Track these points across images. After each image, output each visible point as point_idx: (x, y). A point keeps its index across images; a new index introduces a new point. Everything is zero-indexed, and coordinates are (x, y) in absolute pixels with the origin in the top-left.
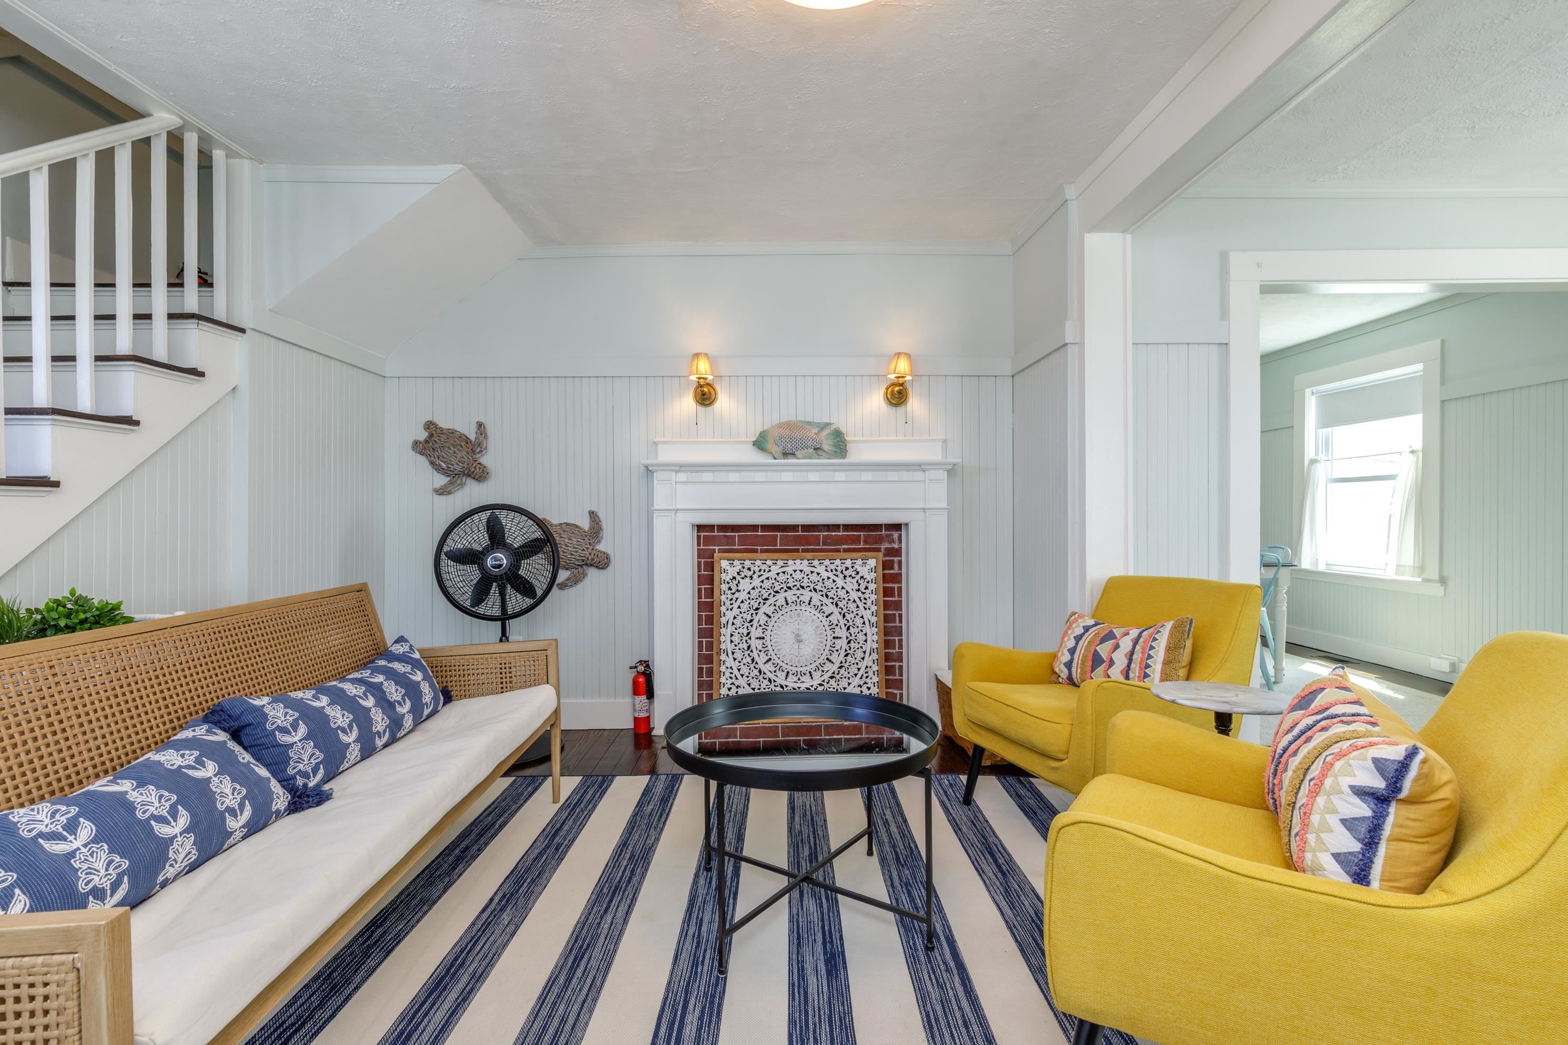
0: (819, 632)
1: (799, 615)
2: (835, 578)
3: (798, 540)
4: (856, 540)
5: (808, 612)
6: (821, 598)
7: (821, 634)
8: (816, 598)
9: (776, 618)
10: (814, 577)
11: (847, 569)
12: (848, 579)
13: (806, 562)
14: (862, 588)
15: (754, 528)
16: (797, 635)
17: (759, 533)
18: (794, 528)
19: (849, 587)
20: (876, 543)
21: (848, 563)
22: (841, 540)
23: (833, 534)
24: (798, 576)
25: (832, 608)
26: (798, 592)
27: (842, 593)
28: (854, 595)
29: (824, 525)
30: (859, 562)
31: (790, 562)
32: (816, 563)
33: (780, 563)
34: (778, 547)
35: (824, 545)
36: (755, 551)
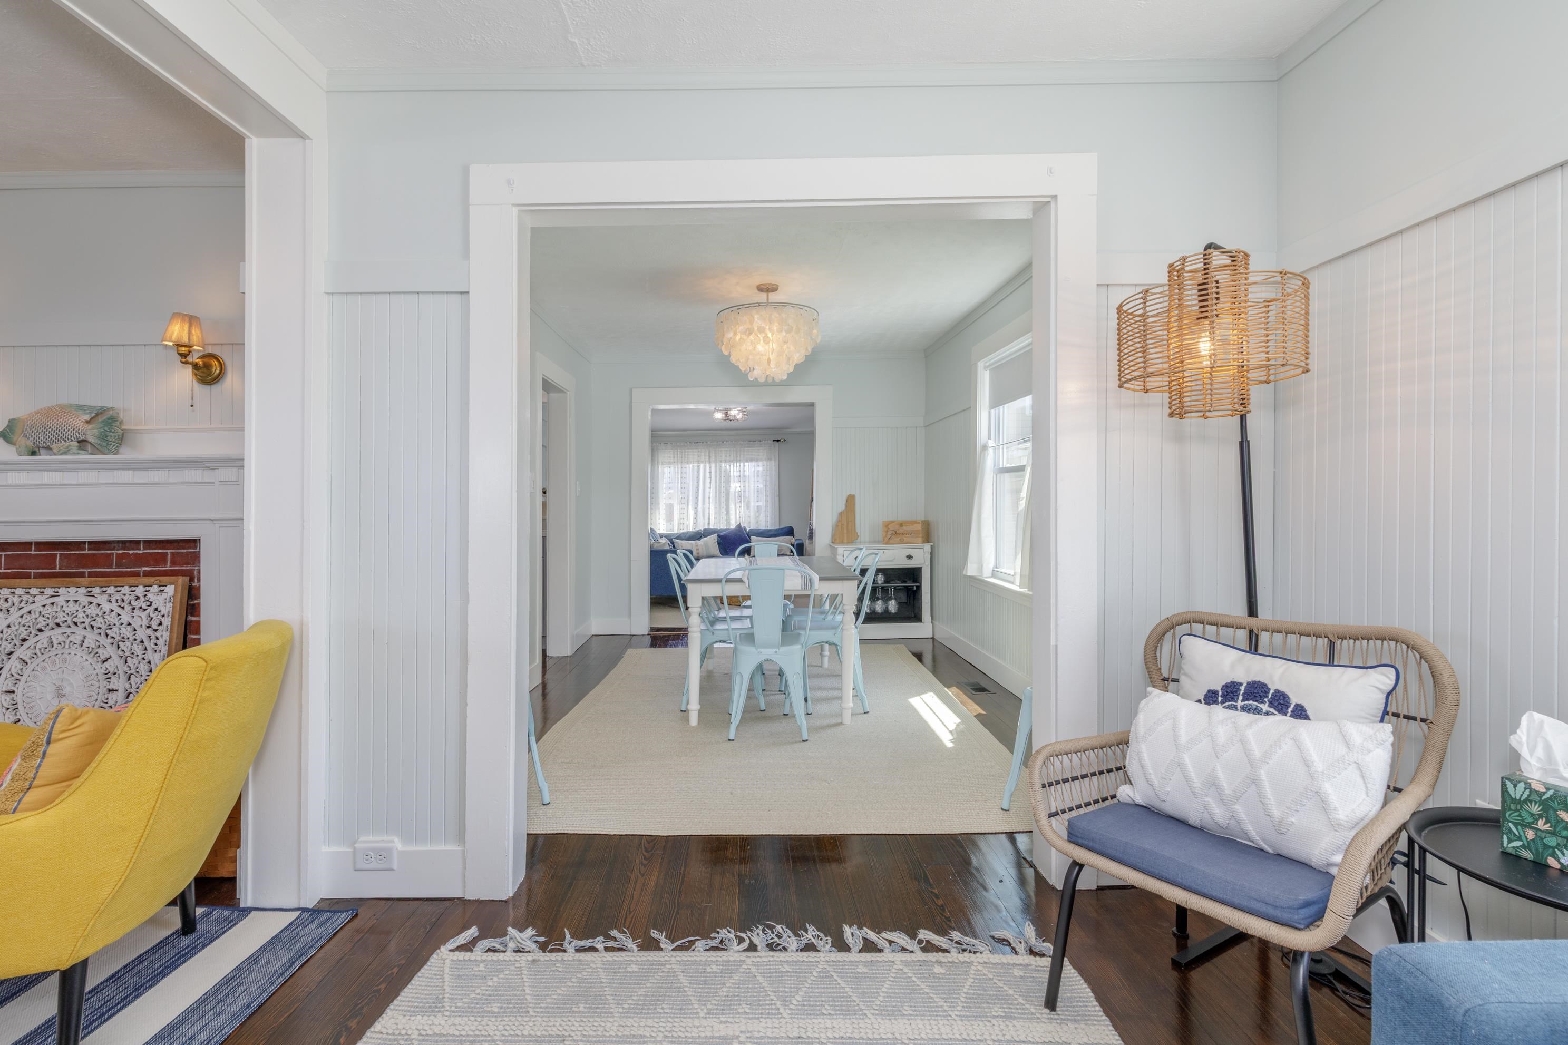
0: (89, 683)
1: (64, 661)
2: (119, 611)
3: (83, 561)
4: (161, 559)
5: (79, 657)
6: (98, 638)
7: (91, 685)
8: (91, 639)
9: (34, 665)
10: (92, 610)
11: (138, 598)
12: (137, 612)
13: (83, 590)
14: (154, 625)
15: (26, 545)
16: (59, 688)
17: (33, 553)
18: (79, 545)
19: (136, 623)
20: (187, 564)
21: (140, 590)
22: (140, 560)
23: (131, 552)
24: (72, 608)
25: (110, 651)
26: (68, 631)
27: (127, 632)
28: (142, 634)
29: (118, 542)
30: (155, 589)
31: (62, 590)
32: (96, 590)
33: (49, 591)
34: (57, 570)
35: (118, 567)
36: (28, 576)
